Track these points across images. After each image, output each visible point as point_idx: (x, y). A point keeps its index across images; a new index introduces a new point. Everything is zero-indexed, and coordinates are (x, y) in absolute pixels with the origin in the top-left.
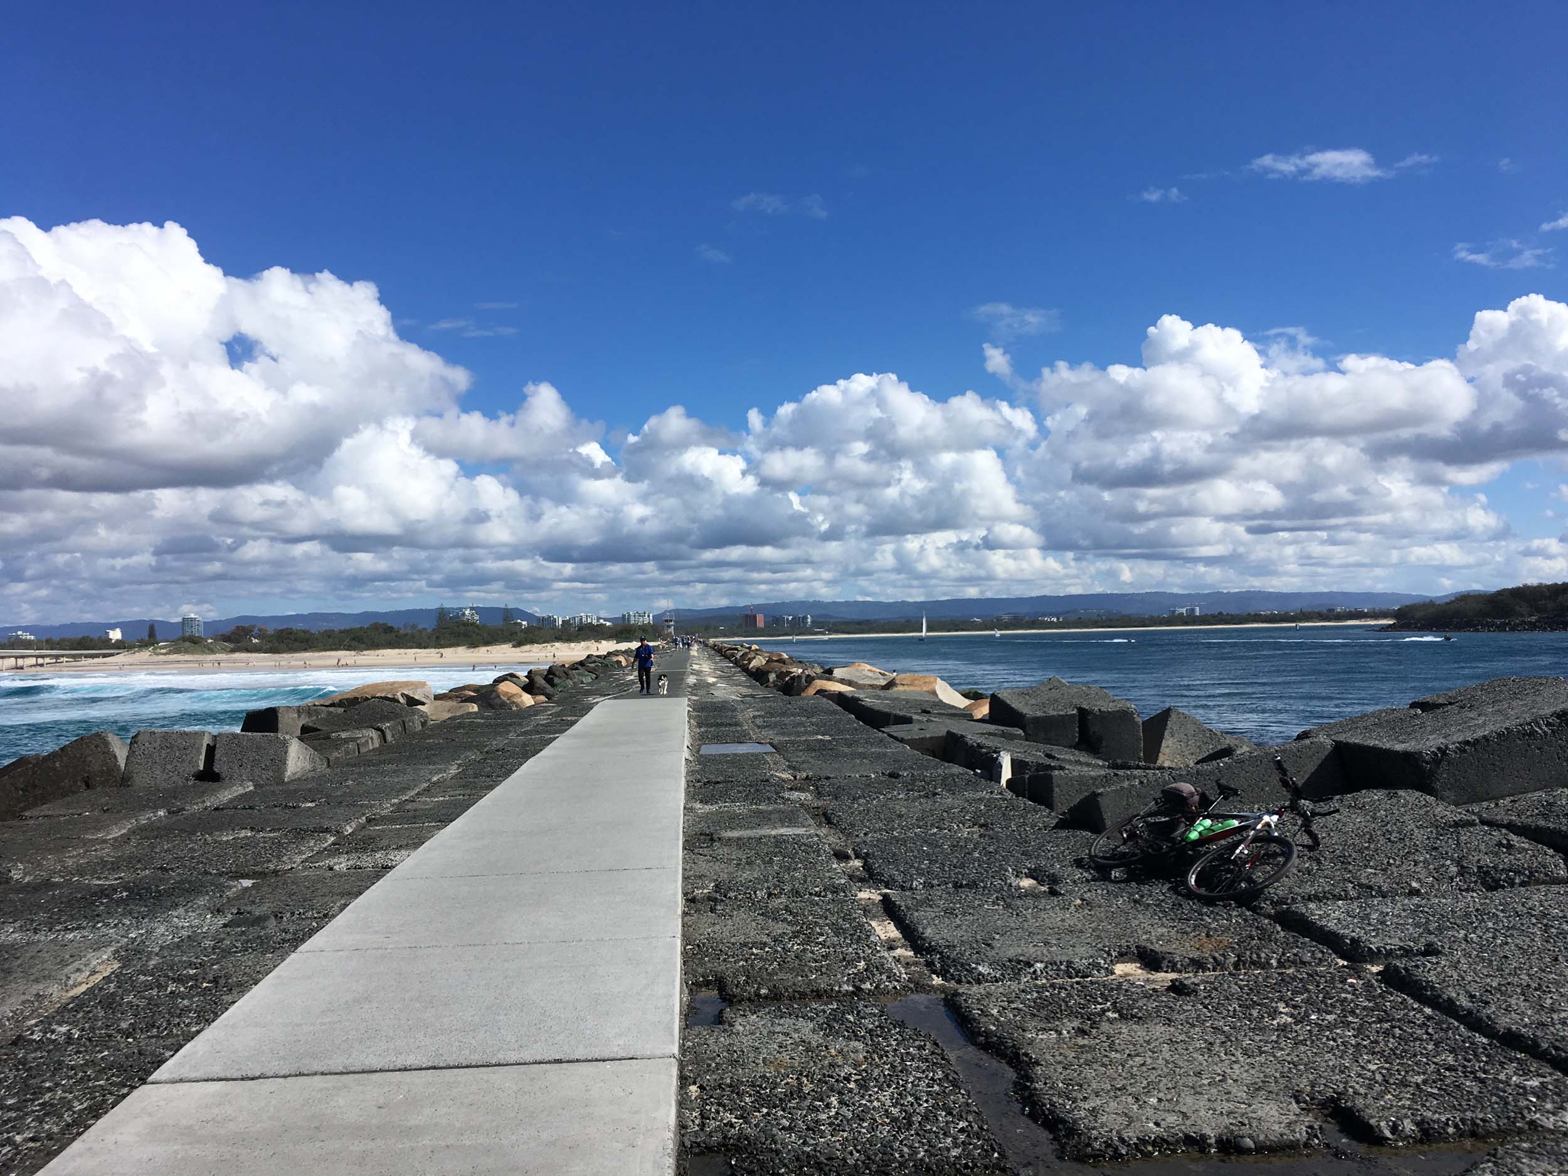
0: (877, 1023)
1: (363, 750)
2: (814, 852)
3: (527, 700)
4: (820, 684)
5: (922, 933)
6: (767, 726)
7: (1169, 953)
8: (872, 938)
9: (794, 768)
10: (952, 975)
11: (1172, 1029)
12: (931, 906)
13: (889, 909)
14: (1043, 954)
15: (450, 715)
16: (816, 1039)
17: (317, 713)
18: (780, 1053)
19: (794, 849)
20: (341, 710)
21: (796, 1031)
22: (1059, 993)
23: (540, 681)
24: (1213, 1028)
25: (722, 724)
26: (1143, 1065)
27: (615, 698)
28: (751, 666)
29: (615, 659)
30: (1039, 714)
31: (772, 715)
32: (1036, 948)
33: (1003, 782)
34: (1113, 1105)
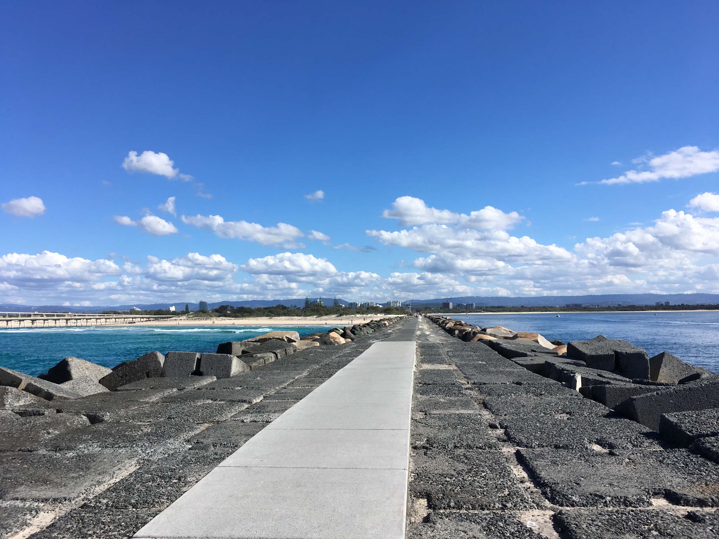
1: (267, 362)
2: (479, 424)
3: (342, 341)
4: (480, 336)
5: (540, 475)
6: (454, 356)
7: (685, 495)
8: (511, 476)
9: (467, 378)
10: (558, 501)
12: (543, 459)
13: (520, 459)
14: (610, 492)
15: (307, 347)
17: (249, 345)
19: (468, 421)
20: (259, 344)
22: (622, 516)
23: (348, 332)
25: (432, 355)
27: (382, 341)
28: (447, 327)
29: (383, 322)
30: (593, 353)
31: (456, 351)
32: (605, 488)
33: (577, 389)
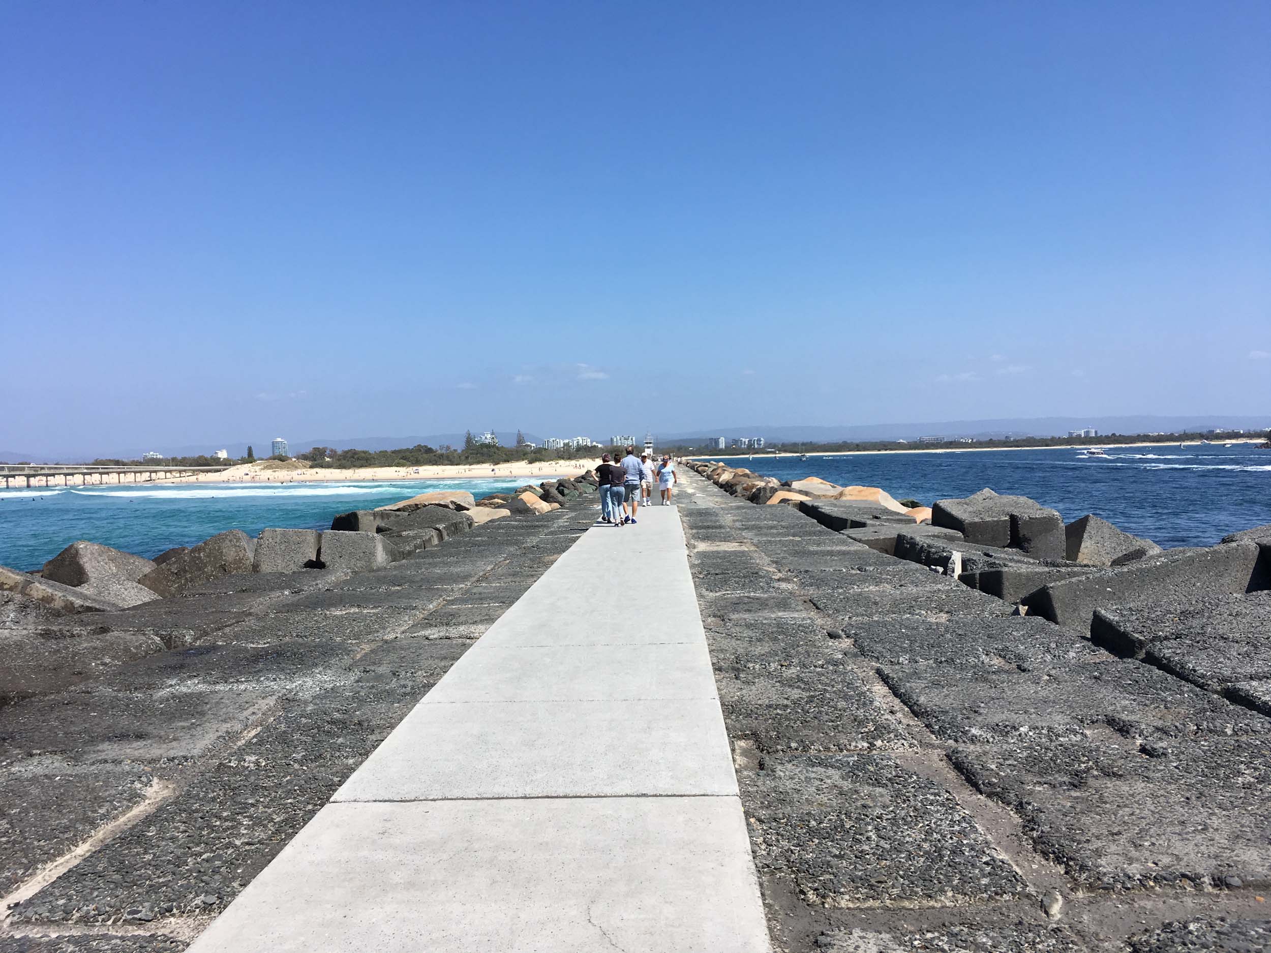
0: (894, 773)
1: (428, 545)
2: (811, 632)
3: (545, 507)
4: (782, 494)
6: (746, 529)
7: (1135, 722)
8: (875, 704)
9: (776, 562)
10: (949, 736)
11: (1151, 786)
12: (919, 678)
13: (885, 679)
14: (1025, 720)
15: (489, 518)
16: (847, 785)
17: (388, 517)
18: (819, 795)
19: (793, 629)
20: (406, 514)
21: (829, 777)
23: (554, 491)
24: (1187, 785)
25: (708, 527)
26: (1132, 814)
28: (721, 480)
30: (977, 520)
32: (1018, 715)
33: (956, 575)
34: (1113, 848)
